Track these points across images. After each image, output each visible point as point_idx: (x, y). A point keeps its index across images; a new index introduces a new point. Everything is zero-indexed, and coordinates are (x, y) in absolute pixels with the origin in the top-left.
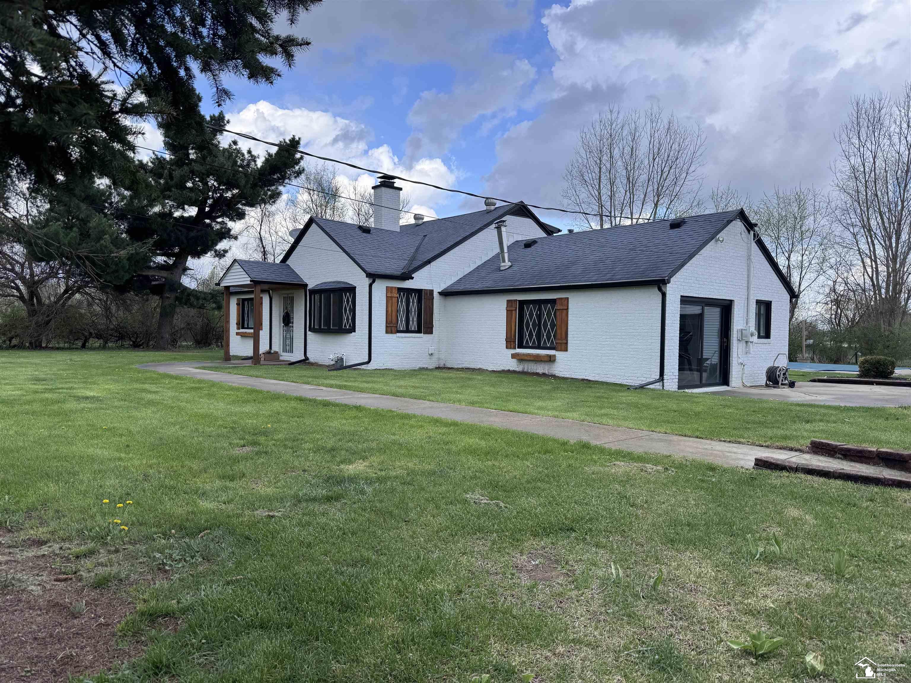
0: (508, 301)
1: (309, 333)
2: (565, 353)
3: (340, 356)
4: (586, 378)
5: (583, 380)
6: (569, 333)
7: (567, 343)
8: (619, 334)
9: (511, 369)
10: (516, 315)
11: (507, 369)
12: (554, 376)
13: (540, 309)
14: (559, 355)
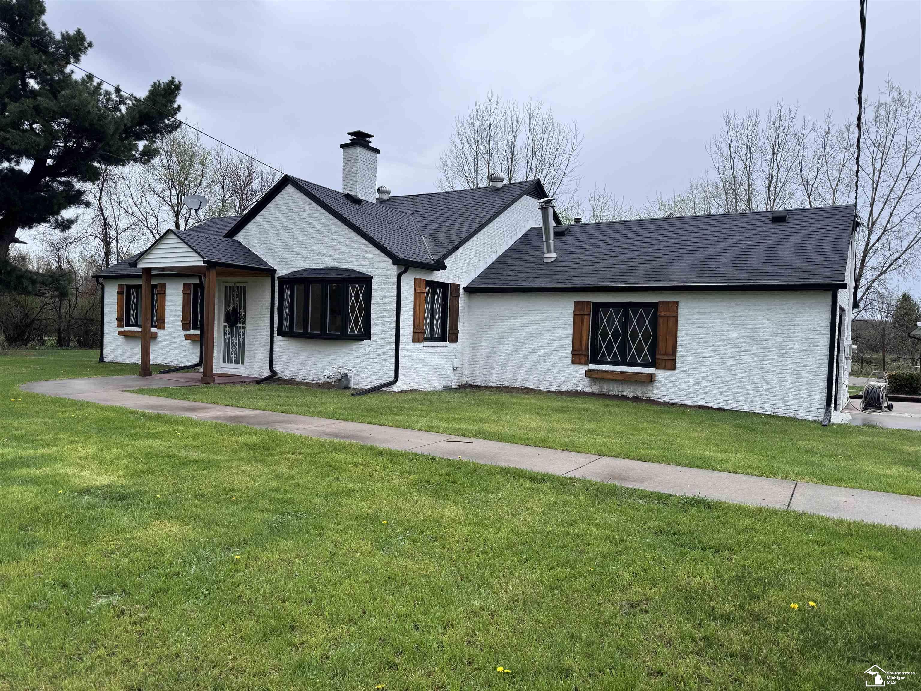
0: (576, 304)
1: (277, 337)
2: (670, 372)
3: (343, 372)
4: (707, 405)
5: (701, 407)
6: (678, 347)
7: (675, 361)
8: (761, 350)
9: (580, 390)
10: (588, 321)
11: (573, 389)
12: (652, 402)
13: (626, 314)
14: (660, 375)
